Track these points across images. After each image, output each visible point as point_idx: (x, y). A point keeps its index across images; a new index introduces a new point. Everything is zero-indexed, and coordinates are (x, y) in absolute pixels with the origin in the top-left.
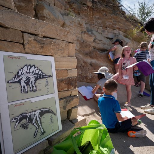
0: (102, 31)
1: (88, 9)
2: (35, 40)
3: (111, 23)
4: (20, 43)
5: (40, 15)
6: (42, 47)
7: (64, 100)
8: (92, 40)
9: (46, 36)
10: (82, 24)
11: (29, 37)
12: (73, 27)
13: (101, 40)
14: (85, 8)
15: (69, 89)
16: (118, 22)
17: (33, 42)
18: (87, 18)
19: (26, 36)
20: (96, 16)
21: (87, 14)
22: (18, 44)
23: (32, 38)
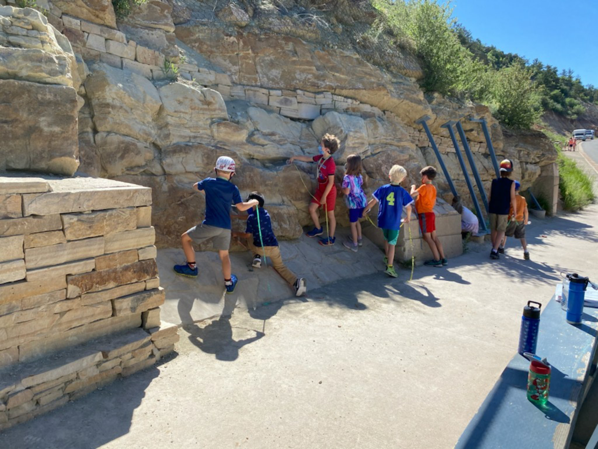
0: (281, 102)
1: (238, 40)
2: (79, 220)
3: (310, 76)
4: (59, 230)
5: (97, 101)
6: (90, 227)
7: (131, 298)
8: (243, 136)
9: (95, 209)
10: (212, 100)
11: (71, 219)
12: (186, 113)
13: (273, 134)
14: (232, 38)
15: (140, 280)
16: (333, 68)
17: (76, 223)
18: (237, 68)
19: (66, 218)
20: (266, 58)
21: (237, 54)
22: (56, 232)
23: (75, 218)
